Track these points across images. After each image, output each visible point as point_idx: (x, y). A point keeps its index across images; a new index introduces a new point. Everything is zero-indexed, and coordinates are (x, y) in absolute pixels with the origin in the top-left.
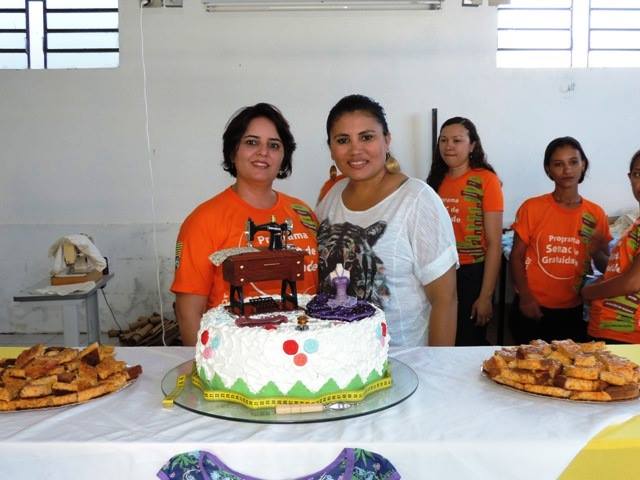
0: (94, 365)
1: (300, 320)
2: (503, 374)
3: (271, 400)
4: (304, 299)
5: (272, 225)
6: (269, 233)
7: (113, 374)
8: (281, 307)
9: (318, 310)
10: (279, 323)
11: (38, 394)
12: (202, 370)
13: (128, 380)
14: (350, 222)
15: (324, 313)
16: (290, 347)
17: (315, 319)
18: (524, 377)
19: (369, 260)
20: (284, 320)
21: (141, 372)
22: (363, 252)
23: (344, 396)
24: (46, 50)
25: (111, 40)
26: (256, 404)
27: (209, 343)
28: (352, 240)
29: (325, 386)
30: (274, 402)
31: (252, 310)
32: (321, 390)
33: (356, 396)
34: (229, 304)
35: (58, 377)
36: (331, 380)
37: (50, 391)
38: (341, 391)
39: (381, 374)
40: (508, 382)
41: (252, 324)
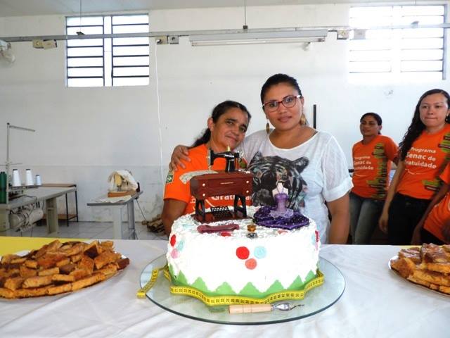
0: (93, 258)
1: (249, 228)
2: (415, 274)
3: (225, 298)
4: (251, 210)
5: (228, 153)
6: (225, 160)
7: (107, 264)
8: (234, 216)
9: (264, 220)
10: (233, 230)
11: (38, 285)
12: (171, 266)
13: (118, 269)
14: (279, 156)
15: (268, 222)
16: (242, 253)
17: (261, 227)
18: (437, 279)
19: (298, 182)
20: (236, 227)
21: (129, 263)
22: (294, 176)
23: (288, 295)
24: (113, 77)
25: (145, 71)
26: (213, 302)
27: (176, 246)
28: (284, 168)
29: (272, 286)
30: (228, 300)
31: (212, 218)
32: (268, 291)
33: (297, 295)
34: (194, 213)
35: (60, 269)
36: (277, 281)
37: (50, 282)
38: (285, 290)
39: (315, 273)
40: (420, 282)
41: (210, 230)
